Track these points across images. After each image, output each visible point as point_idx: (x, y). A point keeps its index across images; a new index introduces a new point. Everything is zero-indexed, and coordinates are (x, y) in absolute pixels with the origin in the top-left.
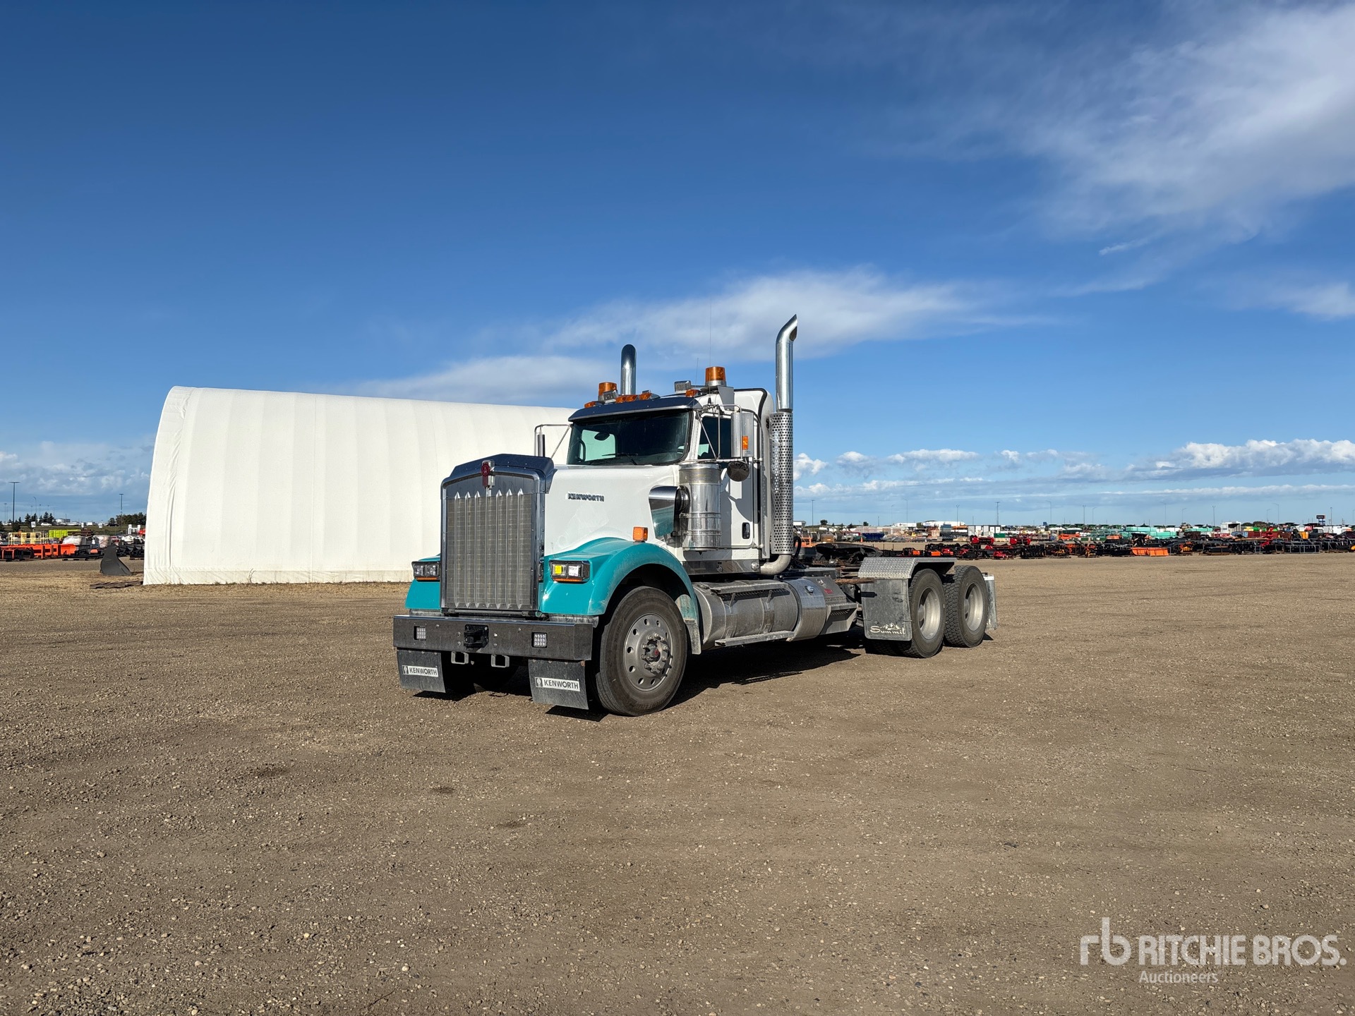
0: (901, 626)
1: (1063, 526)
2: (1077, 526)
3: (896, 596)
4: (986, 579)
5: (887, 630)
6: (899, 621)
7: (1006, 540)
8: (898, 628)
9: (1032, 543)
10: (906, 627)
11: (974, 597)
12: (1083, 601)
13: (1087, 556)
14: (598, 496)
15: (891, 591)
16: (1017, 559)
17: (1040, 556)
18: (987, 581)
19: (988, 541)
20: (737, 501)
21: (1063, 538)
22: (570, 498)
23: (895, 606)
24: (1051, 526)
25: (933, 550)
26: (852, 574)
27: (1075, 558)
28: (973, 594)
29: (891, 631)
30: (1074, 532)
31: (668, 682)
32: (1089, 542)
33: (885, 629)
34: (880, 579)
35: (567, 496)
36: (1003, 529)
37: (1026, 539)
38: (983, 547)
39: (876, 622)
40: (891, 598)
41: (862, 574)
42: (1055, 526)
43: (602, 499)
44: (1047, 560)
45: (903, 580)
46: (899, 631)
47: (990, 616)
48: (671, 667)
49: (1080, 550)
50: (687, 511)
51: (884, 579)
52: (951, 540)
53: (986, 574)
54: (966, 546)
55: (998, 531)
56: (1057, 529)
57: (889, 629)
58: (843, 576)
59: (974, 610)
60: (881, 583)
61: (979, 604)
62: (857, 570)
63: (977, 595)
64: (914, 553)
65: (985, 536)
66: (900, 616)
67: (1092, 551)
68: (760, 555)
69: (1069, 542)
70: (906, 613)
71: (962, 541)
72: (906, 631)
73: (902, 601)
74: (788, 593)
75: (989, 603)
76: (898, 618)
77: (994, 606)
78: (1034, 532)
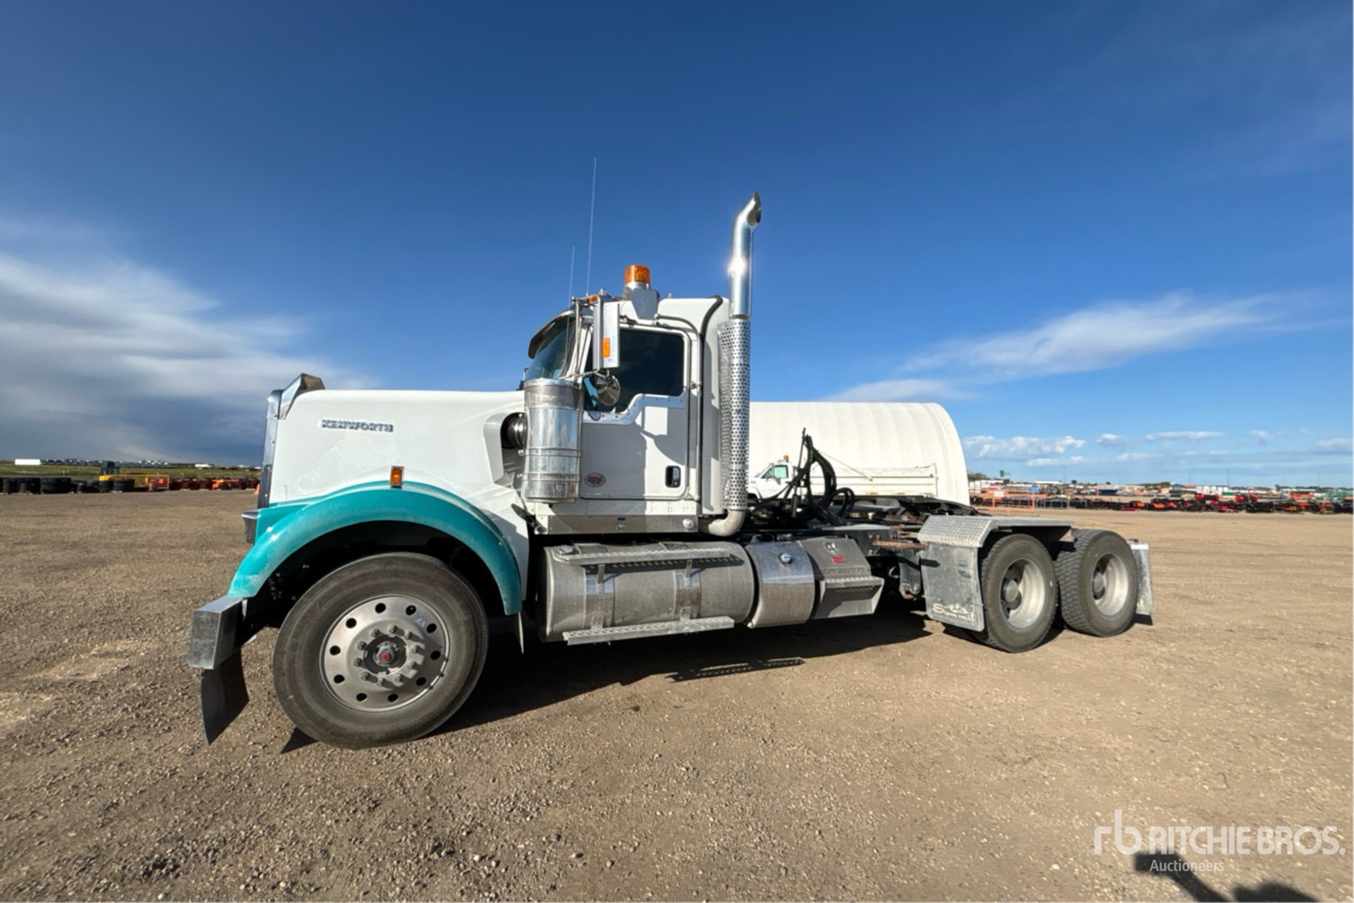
0: (970, 610)
1: (1297, 488)
2: (1311, 488)
3: (962, 569)
4: (1134, 547)
5: (951, 612)
6: (967, 603)
7: (1233, 498)
8: (966, 612)
9: (1259, 501)
10: (976, 613)
11: (1113, 571)
12: (1316, 567)
13: (1322, 513)
14: (381, 425)
15: (956, 562)
16: (1243, 513)
17: (1268, 512)
18: (1137, 551)
19: (1215, 498)
20: (659, 440)
21: (1296, 498)
22: (324, 426)
23: (961, 582)
24: (1283, 488)
25: (1158, 503)
26: (913, 535)
27: (1308, 514)
28: (1112, 566)
29: (957, 614)
30: (1307, 493)
31: (434, 698)
32: (1325, 501)
33: (948, 610)
34: (943, 545)
35: (320, 424)
36: (1234, 489)
37: (1253, 499)
38: (1208, 502)
39: (939, 600)
40: (957, 571)
41: (921, 536)
42: (1286, 488)
43: (391, 428)
44: (1276, 515)
45: (971, 549)
46: (966, 615)
47: (1143, 596)
48: (442, 675)
49: (1314, 508)
50: (523, 446)
51: (947, 545)
52: (1179, 496)
53: (1136, 541)
54: (1191, 501)
55: (1226, 490)
56: (1288, 490)
57: (954, 611)
58: (903, 537)
59: (1114, 588)
60: (944, 550)
61: (1122, 581)
62: (917, 530)
63: (1119, 568)
64: (1139, 505)
65: (1213, 494)
66: (968, 596)
67: (1328, 509)
68: (699, 510)
69: (1302, 500)
70: (976, 594)
71: (1186, 497)
72: (976, 617)
73: (969, 577)
74: (741, 563)
75: (1141, 579)
76: (965, 599)
77: (1148, 583)
78: (1265, 492)
